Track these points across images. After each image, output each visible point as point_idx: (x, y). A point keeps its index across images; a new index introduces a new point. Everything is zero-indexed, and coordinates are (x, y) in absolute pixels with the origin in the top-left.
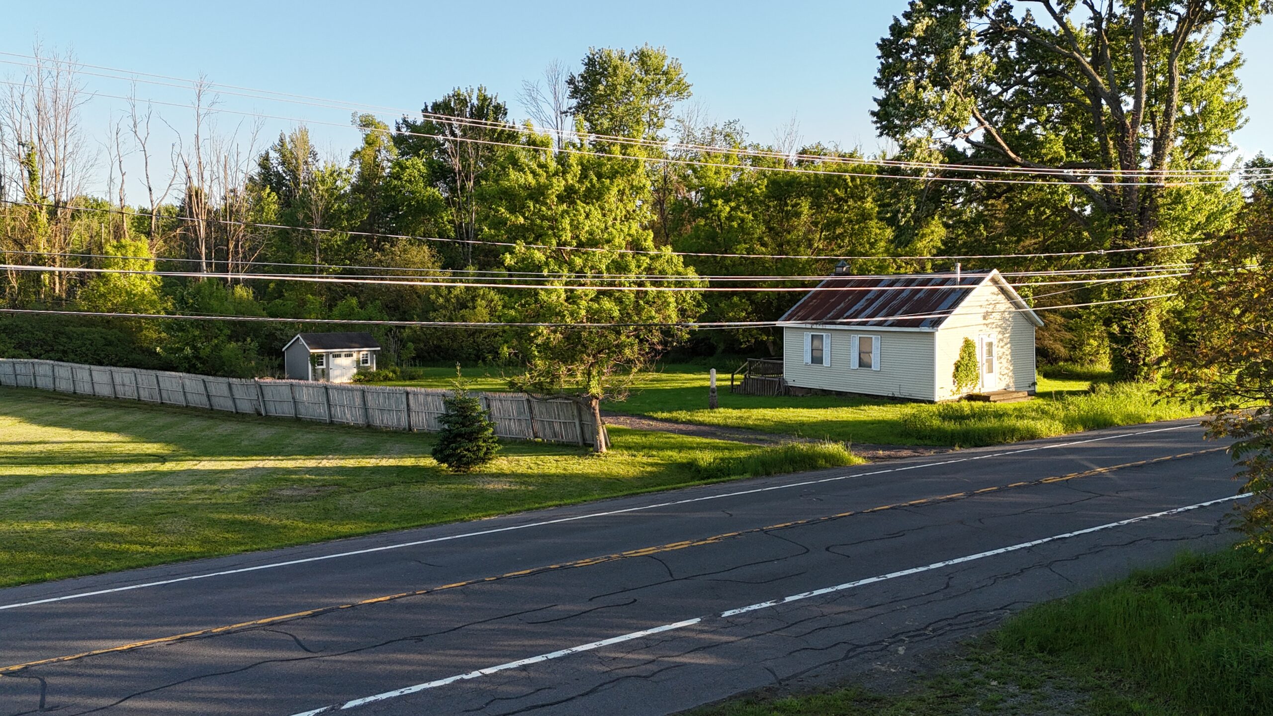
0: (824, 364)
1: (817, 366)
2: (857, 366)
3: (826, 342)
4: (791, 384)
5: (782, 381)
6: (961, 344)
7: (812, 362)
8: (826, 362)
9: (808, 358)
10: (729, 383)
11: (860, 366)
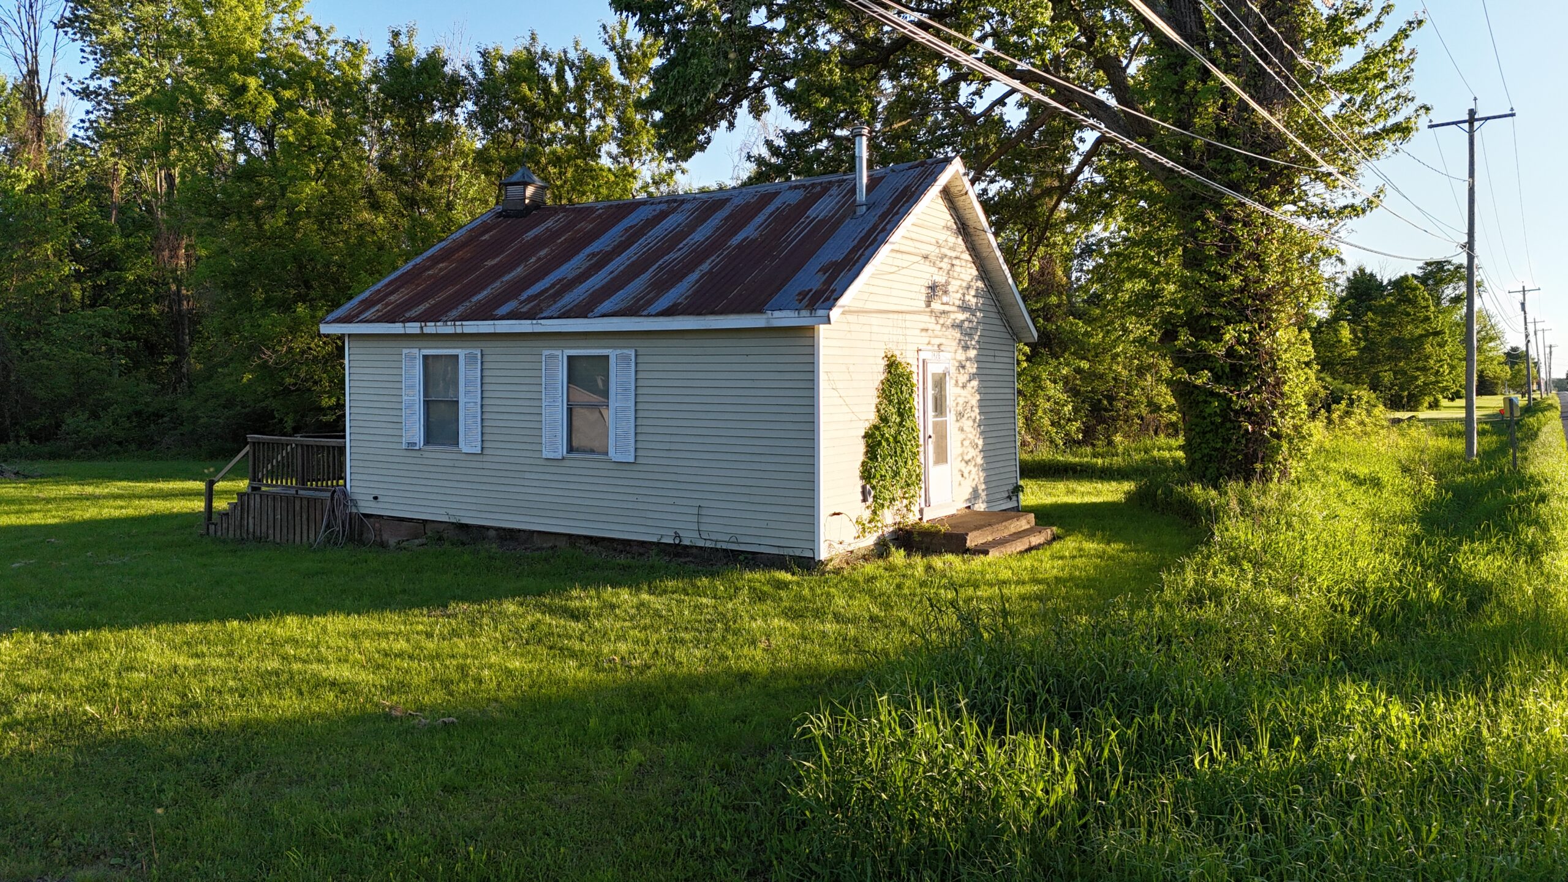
0: (464, 447)
1: (439, 454)
2: (562, 449)
3: (467, 375)
4: (367, 507)
5: (343, 498)
6: (877, 374)
7: (427, 442)
8: (469, 441)
9: (414, 430)
10: (199, 505)
11: (571, 449)
